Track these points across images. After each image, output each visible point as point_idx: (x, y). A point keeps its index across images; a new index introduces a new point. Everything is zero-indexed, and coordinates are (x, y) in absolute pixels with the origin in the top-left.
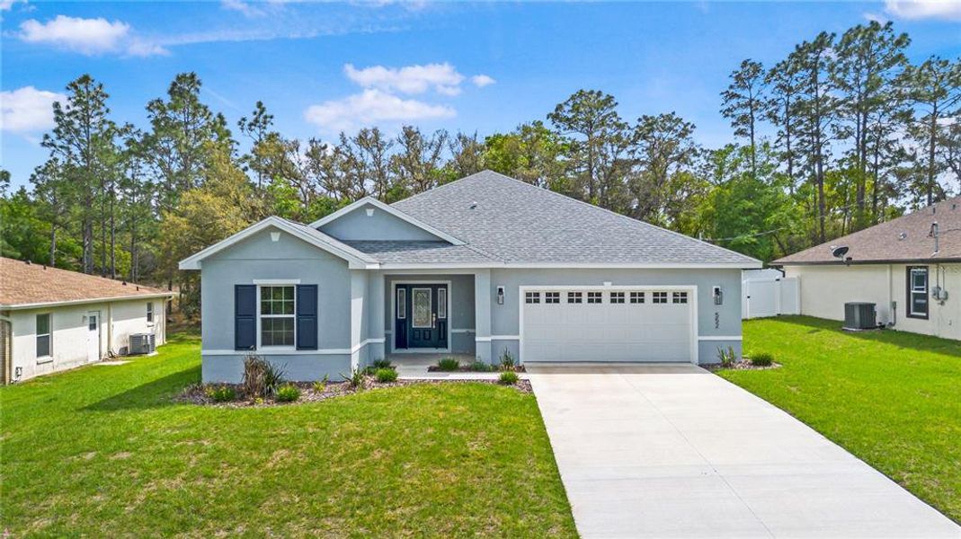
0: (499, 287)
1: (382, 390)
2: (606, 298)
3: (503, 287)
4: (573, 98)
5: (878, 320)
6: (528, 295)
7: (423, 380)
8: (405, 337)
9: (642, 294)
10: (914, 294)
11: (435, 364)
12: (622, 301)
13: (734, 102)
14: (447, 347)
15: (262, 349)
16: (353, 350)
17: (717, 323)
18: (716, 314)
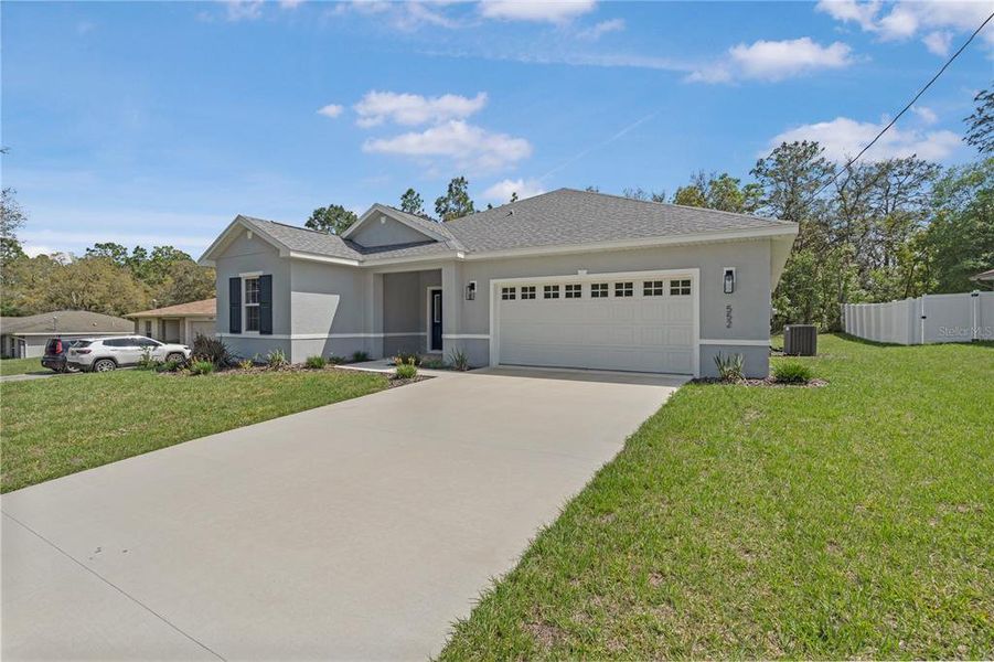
0: (470, 281)
2: (585, 292)
3: (475, 282)
6: (505, 290)
9: (630, 285)
12: (605, 294)
15: (245, 333)
16: (293, 336)
17: (729, 321)
18: (728, 307)
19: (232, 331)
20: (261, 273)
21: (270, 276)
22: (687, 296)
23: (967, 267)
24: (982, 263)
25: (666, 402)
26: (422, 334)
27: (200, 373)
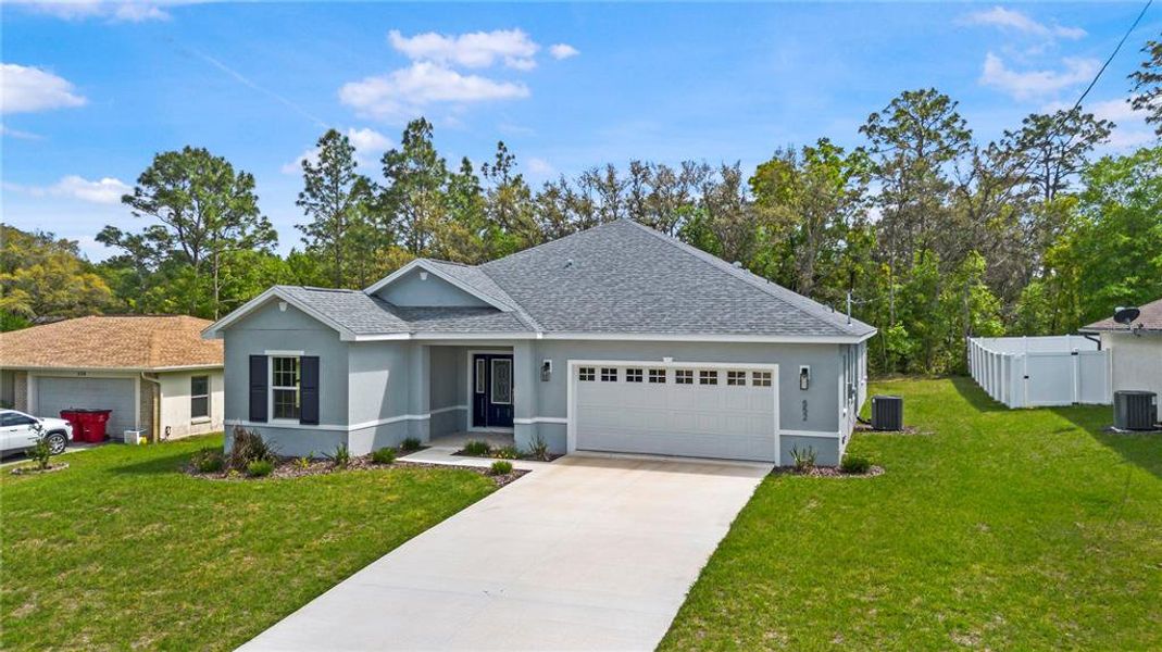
0: (545, 361)
2: (671, 377)
3: (550, 361)
6: (581, 370)
8: (484, 415)
9: (713, 374)
11: (462, 448)
12: (689, 381)
13: (1150, 86)
15: (272, 422)
16: (351, 427)
17: (805, 414)
18: (805, 402)
19: (252, 419)
20: (302, 353)
21: (317, 358)
22: (767, 388)
23: (1110, 295)
24: (1126, 291)
25: (752, 494)
26: (460, 407)
27: (259, 474)
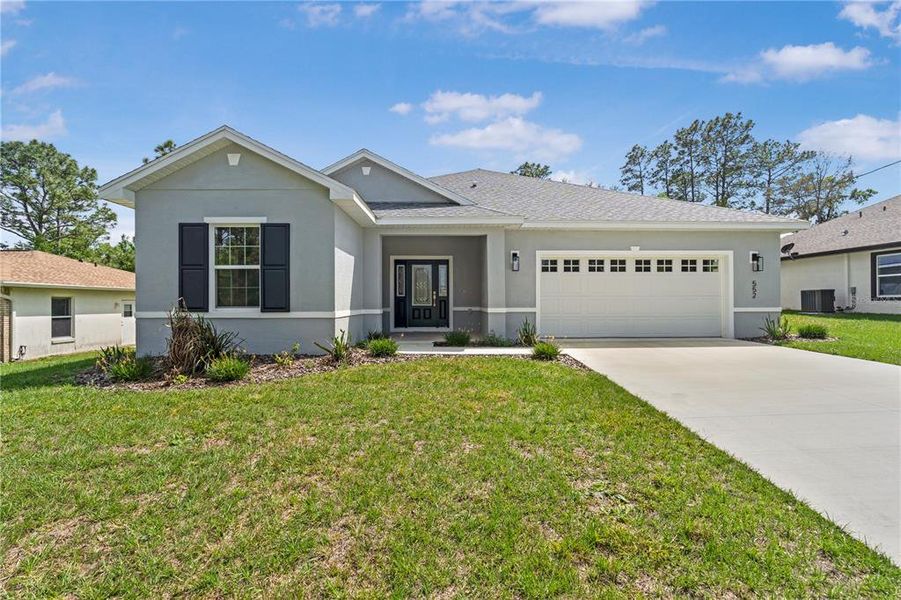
1: (375, 366)
2: (631, 266)
3: (518, 252)
4: (520, 168)
5: (836, 304)
6: (545, 262)
7: (431, 355)
8: (406, 316)
10: (880, 278)
11: (442, 340)
12: (648, 269)
13: (629, 175)
14: (448, 327)
15: (214, 312)
16: (336, 314)
17: (754, 293)
18: (754, 282)
20: (264, 220)
21: (287, 226)
22: (716, 273)
27: (229, 379)
